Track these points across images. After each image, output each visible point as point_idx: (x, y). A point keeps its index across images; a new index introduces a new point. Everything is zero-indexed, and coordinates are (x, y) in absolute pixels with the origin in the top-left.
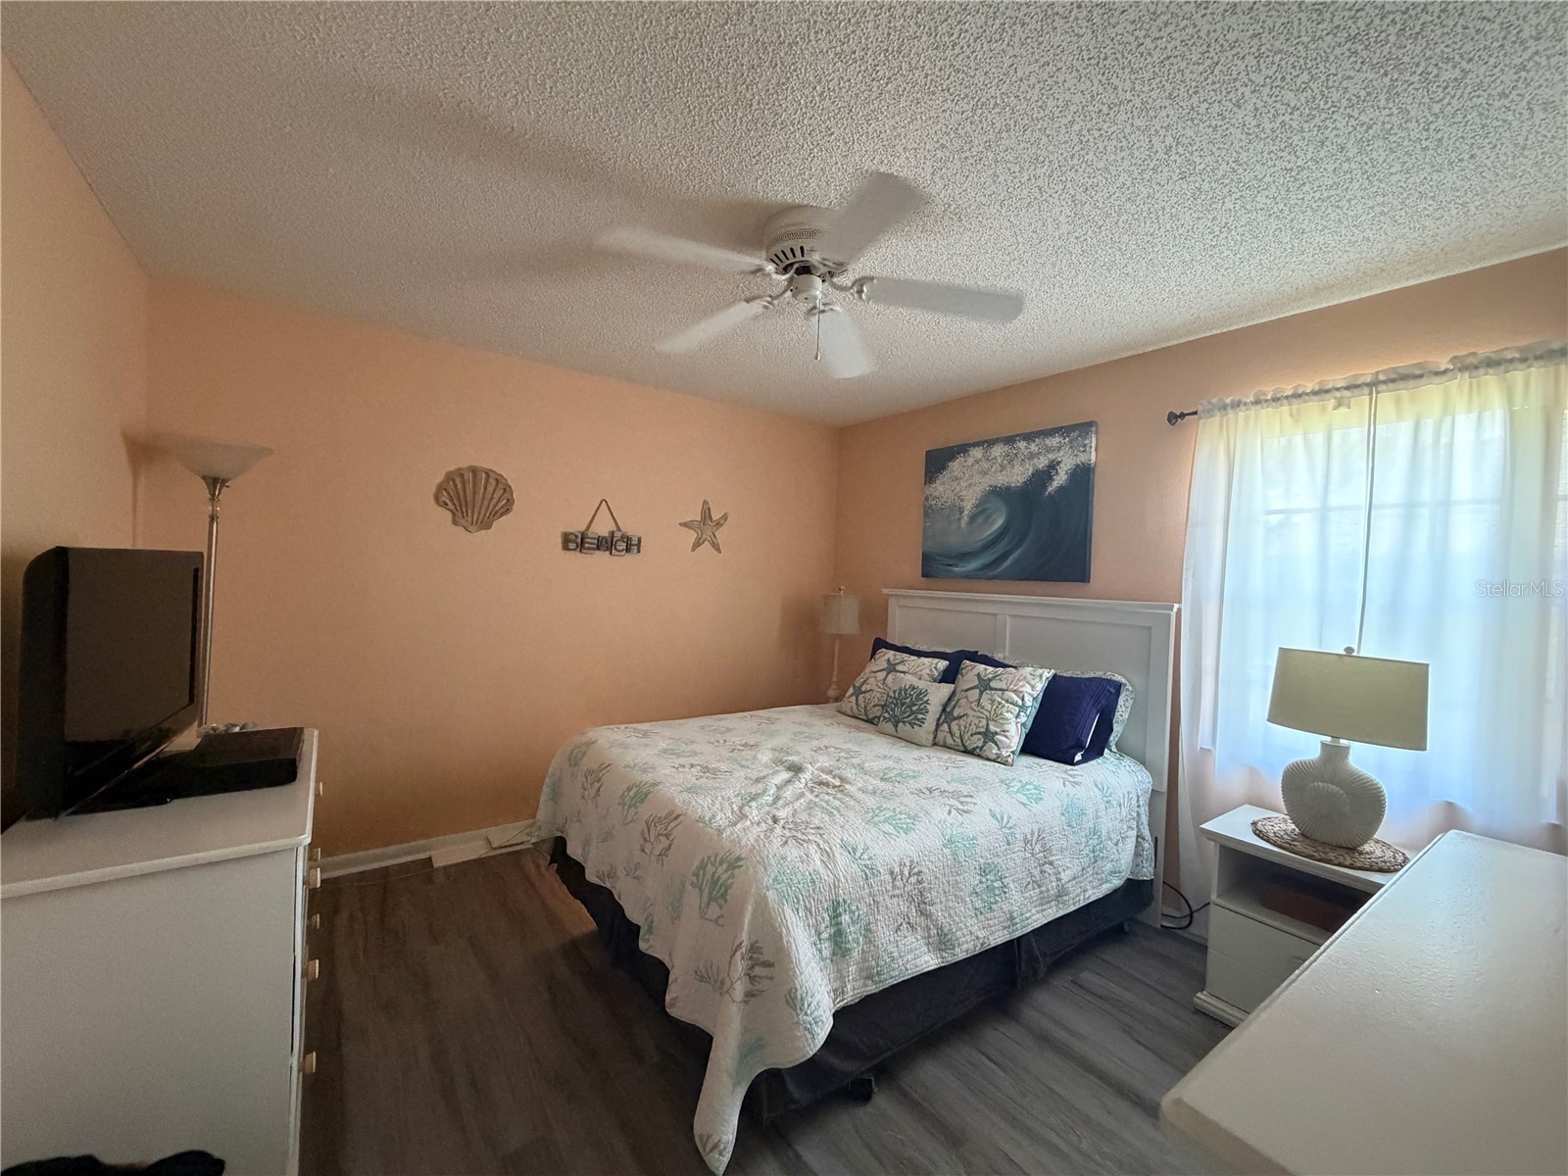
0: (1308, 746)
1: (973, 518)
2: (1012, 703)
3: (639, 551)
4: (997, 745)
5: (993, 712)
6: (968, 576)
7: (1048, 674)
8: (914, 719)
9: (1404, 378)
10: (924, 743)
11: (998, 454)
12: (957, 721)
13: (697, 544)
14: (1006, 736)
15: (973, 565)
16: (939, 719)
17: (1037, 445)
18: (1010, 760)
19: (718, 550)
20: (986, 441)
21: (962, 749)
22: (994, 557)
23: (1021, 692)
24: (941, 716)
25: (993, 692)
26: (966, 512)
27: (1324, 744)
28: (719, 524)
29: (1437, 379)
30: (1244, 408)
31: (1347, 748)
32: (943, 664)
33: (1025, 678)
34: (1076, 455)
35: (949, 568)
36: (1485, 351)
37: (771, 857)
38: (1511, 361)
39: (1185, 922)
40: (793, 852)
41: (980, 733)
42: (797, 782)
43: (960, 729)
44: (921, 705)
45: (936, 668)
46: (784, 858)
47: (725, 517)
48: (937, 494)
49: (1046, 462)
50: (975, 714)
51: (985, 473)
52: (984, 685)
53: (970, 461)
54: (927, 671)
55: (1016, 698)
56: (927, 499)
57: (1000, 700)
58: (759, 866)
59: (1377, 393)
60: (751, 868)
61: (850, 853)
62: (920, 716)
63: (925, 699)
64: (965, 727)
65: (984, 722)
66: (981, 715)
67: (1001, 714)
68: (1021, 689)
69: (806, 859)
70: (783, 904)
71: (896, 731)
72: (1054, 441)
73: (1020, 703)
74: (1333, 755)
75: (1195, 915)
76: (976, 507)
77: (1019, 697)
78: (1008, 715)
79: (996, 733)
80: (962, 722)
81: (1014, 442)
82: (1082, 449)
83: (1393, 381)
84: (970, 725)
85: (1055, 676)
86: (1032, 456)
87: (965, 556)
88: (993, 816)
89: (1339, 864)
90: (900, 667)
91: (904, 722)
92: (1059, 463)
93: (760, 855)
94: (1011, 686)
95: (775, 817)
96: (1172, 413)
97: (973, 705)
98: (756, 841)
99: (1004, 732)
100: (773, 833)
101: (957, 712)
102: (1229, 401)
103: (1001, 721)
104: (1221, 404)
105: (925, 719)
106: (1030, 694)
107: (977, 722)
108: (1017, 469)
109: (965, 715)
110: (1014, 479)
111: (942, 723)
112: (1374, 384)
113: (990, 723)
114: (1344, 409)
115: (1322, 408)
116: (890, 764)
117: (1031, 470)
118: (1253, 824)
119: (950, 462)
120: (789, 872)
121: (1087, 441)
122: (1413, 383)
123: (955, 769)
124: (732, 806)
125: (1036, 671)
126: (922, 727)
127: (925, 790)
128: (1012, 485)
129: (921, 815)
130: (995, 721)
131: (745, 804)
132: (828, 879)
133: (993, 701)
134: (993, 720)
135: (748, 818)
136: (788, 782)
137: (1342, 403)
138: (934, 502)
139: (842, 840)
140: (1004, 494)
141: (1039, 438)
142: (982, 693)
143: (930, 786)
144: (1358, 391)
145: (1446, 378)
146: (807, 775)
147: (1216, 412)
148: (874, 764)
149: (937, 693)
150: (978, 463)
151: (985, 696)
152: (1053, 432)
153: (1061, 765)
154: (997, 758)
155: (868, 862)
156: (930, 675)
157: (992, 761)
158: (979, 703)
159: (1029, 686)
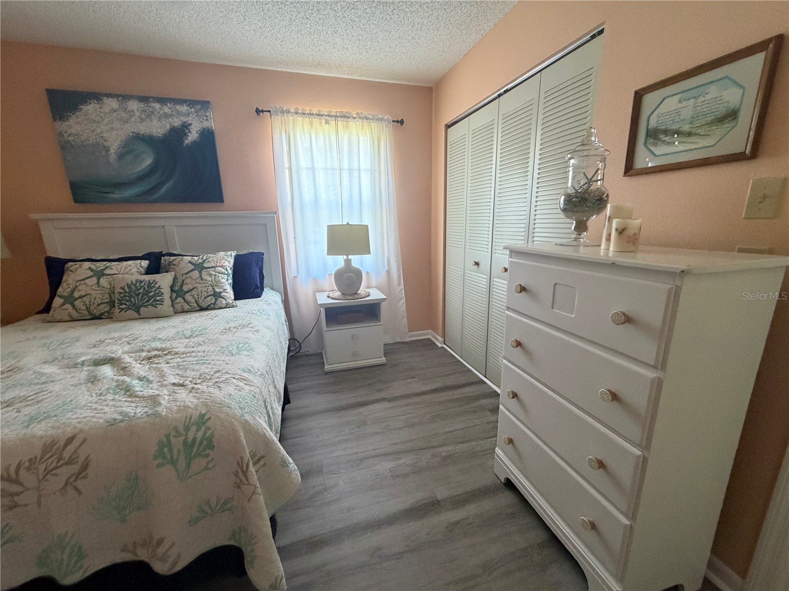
0: (339, 261)
2: (222, 273)
4: (224, 299)
5: (214, 281)
7: (234, 254)
8: (153, 301)
9: (345, 117)
10: (169, 314)
12: (189, 294)
14: (227, 293)
15: (129, 193)
16: (171, 297)
17: (170, 109)
18: (235, 304)
21: (199, 309)
22: (150, 186)
23: (225, 266)
24: (171, 293)
25: (208, 270)
27: (345, 260)
29: (353, 120)
30: (292, 115)
31: (351, 260)
32: (145, 263)
33: (223, 258)
34: (202, 122)
36: (365, 113)
37: (223, 399)
38: (370, 119)
39: (298, 350)
40: (229, 389)
41: (210, 295)
42: (133, 366)
43: (194, 297)
45: (141, 267)
46: (231, 395)
49: (180, 123)
50: (202, 285)
52: (200, 268)
53: (107, 109)
54: (136, 270)
55: (223, 270)
57: (215, 273)
58: (223, 409)
59: (338, 121)
60: (219, 414)
61: (250, 373)
62: (158, 298)
63: (157, 286)
64: (198, 295)
65: (211, 288)
66: (207, 285)
67: (219, 281)
68: (224, 265)
69: (239, 389)
71: (140, 315)
72: (184, 108)
73: (226, 272)
74: (348, 262)
75: (302, 345)
76: (123, 148)
77: (225, 269)
78: (223, 281)
79: (221, 292)
80: (193, 292)
81: (148, 102)
82: (205, 119)
83: (342, 117)
84: (202, 293)
85: (237, 255)
86: (166, 116)
88: (266, 328)
89: (361, 298)
90: (106, 272)
91: (145, 306)
92: (190, 125)
93: (216, 403)
94: (218, 264)
95: (174, 384)
96: (257, 108)
97: (198, 280)
98: (199, 399)
99: (225, 290)
100: (198, 389)
101: (185, 288)
102: (284, 109)
103: (221, 285)
104: (281, 109)
105: (163, 299)
106: (229, 266)
107: (206, 289)
108: (155, 122)
109: (194, 288)
110: (155, 130)
111: (176, 298)
112: (336, 116)
113: (215, 287)
114: (327, 125)
115: (321, 123)
116: (174, 331)
117: (168, 127)
118: (328, 297)
119: (82, 105)
120: (241, 400)
121: (207, 114)
122: (347, 119)
123: (216, 318)
124: (120, 401)
125: (226, 253)
126: (162, 304)
127: (224, 331)
128: (154, 134)
129: (247, 340)
130: (218, 286)
131: (128, 393)
132: (258, 390)
133: (211, 275)
134: (216, 286)
135: (159, 395)
136: (124, 370)
137: (327, 122)
138: (70, 139)
139: (239, 369)
140: (148, 140)
141: (170, 104)
142: (200, 272)
143: (222, 329)
144: (331, 118)
145: (356, 120)
146: (127, 359)
147: (279, 113)
148: (163, 335)
149: (164, 280)
150: (115, 111)
151: (203, 273)
152: (182, 102)
153: (256, 299)
154: (227, 305)
155: (260, 372)
156: (138, 272)
157: (224, 308)
158: (202, 278)
159: (226, 262)
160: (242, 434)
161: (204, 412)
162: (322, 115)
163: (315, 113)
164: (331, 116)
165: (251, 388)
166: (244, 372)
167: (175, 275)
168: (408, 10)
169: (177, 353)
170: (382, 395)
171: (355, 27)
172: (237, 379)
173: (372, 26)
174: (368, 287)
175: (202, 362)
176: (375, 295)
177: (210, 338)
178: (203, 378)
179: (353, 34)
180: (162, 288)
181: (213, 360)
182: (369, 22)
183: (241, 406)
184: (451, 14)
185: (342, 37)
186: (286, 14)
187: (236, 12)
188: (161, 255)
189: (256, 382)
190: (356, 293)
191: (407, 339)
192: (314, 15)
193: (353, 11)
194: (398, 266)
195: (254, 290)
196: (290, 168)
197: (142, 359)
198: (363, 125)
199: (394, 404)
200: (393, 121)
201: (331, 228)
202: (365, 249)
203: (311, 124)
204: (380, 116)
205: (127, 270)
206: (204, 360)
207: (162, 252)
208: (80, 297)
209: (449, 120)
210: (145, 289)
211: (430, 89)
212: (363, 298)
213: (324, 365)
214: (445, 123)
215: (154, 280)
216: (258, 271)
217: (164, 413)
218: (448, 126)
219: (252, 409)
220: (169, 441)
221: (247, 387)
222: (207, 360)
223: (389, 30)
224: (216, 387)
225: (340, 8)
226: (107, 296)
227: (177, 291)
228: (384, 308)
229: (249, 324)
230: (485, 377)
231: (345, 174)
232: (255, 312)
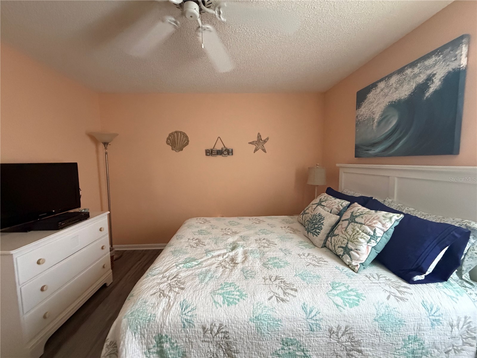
1: (379, 123)
2: (366, 233)
3: (232, 154)
4: (350, 257)
5: (352, 236)
6: (376, 156)
8: (315, 231)
10: (317, 244)
11: (394, 82)
12: (334, 237)
13: (256, 150)
15: (379, 149)
17: (419, 68)
18: (356, 268)
19: (265, 152)
20: (387, 76)
21: (334, 254)
23: (373, 227)
25: (356, 224)
26: (376, 120)
28: (265, 141)
33: (379, 218)
34: (448, 65)
35: (367, 152)
37: (141, 299)
43: (335, 242)
44: (319, 225)
46: (146, 302)
47: (268, 139)
48: (362, 113)
49: (425, 77)
50: (343, 235)
51: (386, 95)
52: (352, 219)
53: (378, 90)
54: (336, 206)
55: (369, 230)
56: (357, 116)
57: (358, 230)
58: (133, 303)
61: (182, 309)
62: (318, 231)
63: (324, 222)
64: (337, 242)
65: (346, 241)
66: (345, 237)
67: (357, 238)
68: (374, 225)
73: (373, 234)
76: (381, 116)
77: (372, 230)
78: (362, 240)
79: (352, 250)
80: (336, 238)
82: (454, 59)
84: (340, 241)
87: (374, 145)
90: (322, 203)
91: (310, 232)
97: (344, 230)
99: (357, 249)
101: (336, 232)
103: (356, 243)
105: (320, 233)
107: (342, 240)
108: (405, 87)
110: (403, 94)
113: (349, 242)
117: (414, 86)
119: (368, 94)
121: (458, 52)
126: (317, 236)
133: (354, 230)
134: (351, 241)
138: (360, 118)
141: (420, 63)
142: (349, 224)
149: (328, 220)
150: (382, 90)
151: (350, 226)
158: (346, 229)
159: (379, 223)
180: (323, 225)
205: (332, 205)
215: (324, 217)
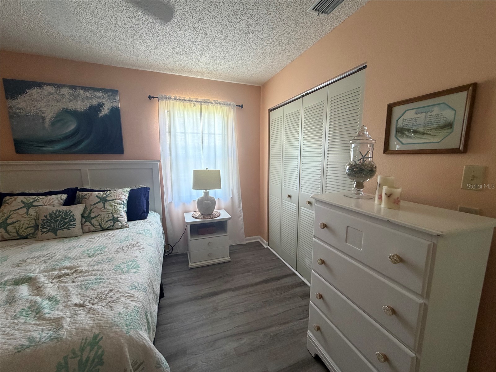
0: (201, 193)
1: (53, 123)
2: (120, 204)
4: (120, 222)
5: (113, 210)
7: (129, 190)
8: (68, 225)
9: (206, 102)
11: (66, 93)
12: (95, 219)
14: (122, 217)
15: (57, 147)
16: (81, 222)
17: (90, 94)
18: (127, 225)
20: (57, 85)
21: (101, 229)
22: (72, 143)
23: (122, 199)
24: (82, 219)
25: (110, 202)
26: (47, 119)
27: (204, 192)
29: (212, 104)
30: (172, 100)
31: (208, 192)
32: (64, 197)
33: (121, 193)
34: (112, 103)
35: (39, 148)
36: (219, 101)
37: (114, 319)
38: (222, 104)
39: (170, 252)
40: (119, 308)
41: (110, 220)
42: (46, 285)
43: (98, 222)
45: (61, 199)
46: (120, 313)
49: (97, 103)
50: (105, 213)
51: (59, 101)
52: (104, 200)
53: (46, 93)
54: (57, 201)
55: (121, 202)
56: (10, 108)
57: (114, 204)
58: (112, 328)
59: (202, 104)
60: (109, 333)
61: (136, 289)
62: (72, 223)
63: (72, 214)
64: (101, 220)
65: (111, 215)
66: (109, 213)
67: (117, 209)
68: (121, 198)
69: (126, 306)
70: (138, 331)
71: (57, 236)
72: (100, 94)
73: (123, 203)
74: (206, 194)
75: (173, 248)
76: (56, 118)
77: (122, 201)
78: (120, 209)
79: (118, 217)
80: (98, 218)
81: (75, 90)
82: (114, 101)
83: (204, 102)
84: (104, 218)
85: (131, 190)
86: (88, 98)
87: (51, 142)
88: (149, 245)
89: (215, 218)
90: (34, 204)
91: (61, 229)
92: (104, 104)
93: (107, 323)
94: (117, 198)
95: (76, 305)
96: (149, 96)
97: (102, 210)
98: (94, 321)
99: (121, 216)
100: (94, 310)
101: (92, 215)
102: (168, 97)
103: (118, 212)
104: (165, 97)
105: (76, 223)
106: (125, 199)
107: (107, 216)
108: (79, 102)
109: (99, 215)
110: (79, 107)
111: (85, 222)
112: (201, 102)
113: (114, 214)
114: (195, 107)
115: (191, 105)
116: (81, 250)
117: (88, 105)
118: (193, 217)
119: (28, 90)
120: (127, 317)
121: (116, 98)
122: (208, 104)
123: (113, 238)
124: (30, 324)
125: (124, 190)
126: (74, 228)
127: (119, 250)
128: (78, 110)
129: (135, 258)
130: (116, 213)
131: (38, 315)
132: (140, 305)
133: (111, 205)
134: (115, 213)
135: (62, 318)
136: (37, 289)
137: (195, 105)
138: (18, 111)
139: (128, 287)
140: (74, 113)
141: (91, 91)
142: (104, 204)
143: (117, 248)
144: (198, 103)
145: (213, 104)
146: (42, 279)
147: (164, 99)
148: (72, 254)
149: (77, 210)
150: (52, 94)
151: (106, 204)
152: (98, 90)
153: (143, 220)
154: (122, 227)
155: (143, 287)
156: (58, 203)
157: (120, 228)
158: (105, 208)
159: (123, 196)
160: (127, 350)
161: (97, 333)
162: (192, 101)
163: (187, 99)
164: (198, 102)
165: (136, 304)
166: (131, 289)
167: (86, 206)
168: (247, 45)
169: (81, 272)
170: (228, 286)
171: (214, 52)
172: (126, 297)
173: (225, 52)
174: (219, 209)
175: (100, 280)
176: (224, 215)
177: (107, 256)
178: (100, 298)
179: (213, 55)
180: (75, 216)
181: (108, 279)
182: (223, 50)
183: (128, 323)
184: (274, 49)
185: (206, 57)
186: (171, 43)
187: (139, 39)
188: (76, 189)
189: (139, 297)
190: (212, 214)
191: (244, 243)
192: (189, 44)
193: (213, 44)
194: (239, 195)
195: (142, 213)
196: (170, 132)
197: (54, 277)
198: (217, 108)
199: (236, 293)
200: (237, 106)
201: (196, 172)
202: (217, 185)
203: (185, 106)
204: (229, 103)
205: (51, 202)
206: (101, 279)
207: (78, 188)
208: (13, 223)
209: (271, 107)
210: (62, 216)
211: (259, 88)
212: (216, 217)
213: (188, 264)
214: (269, 108)
215: (70, 210)
216: (145, 201)
217: (64, 337)
218: (271, 110)
219: (136, 324)
220: (66, 363)
221: (133, 304)
222: (104, 279)
223: (236, 55)
224: (109, 307)
225: (206, 42)
226: (34, 222)
227: (86, 217)
228: (229, 225)
229: (137, 244)
230: (296, 271)
231: (206, 137)
232: (141, 232)
